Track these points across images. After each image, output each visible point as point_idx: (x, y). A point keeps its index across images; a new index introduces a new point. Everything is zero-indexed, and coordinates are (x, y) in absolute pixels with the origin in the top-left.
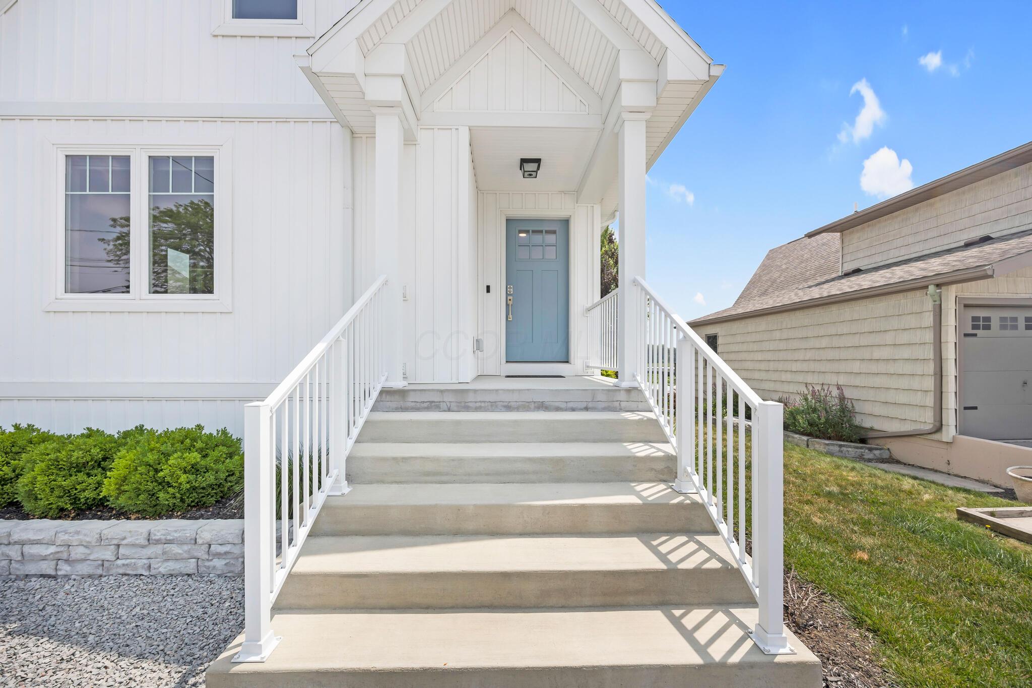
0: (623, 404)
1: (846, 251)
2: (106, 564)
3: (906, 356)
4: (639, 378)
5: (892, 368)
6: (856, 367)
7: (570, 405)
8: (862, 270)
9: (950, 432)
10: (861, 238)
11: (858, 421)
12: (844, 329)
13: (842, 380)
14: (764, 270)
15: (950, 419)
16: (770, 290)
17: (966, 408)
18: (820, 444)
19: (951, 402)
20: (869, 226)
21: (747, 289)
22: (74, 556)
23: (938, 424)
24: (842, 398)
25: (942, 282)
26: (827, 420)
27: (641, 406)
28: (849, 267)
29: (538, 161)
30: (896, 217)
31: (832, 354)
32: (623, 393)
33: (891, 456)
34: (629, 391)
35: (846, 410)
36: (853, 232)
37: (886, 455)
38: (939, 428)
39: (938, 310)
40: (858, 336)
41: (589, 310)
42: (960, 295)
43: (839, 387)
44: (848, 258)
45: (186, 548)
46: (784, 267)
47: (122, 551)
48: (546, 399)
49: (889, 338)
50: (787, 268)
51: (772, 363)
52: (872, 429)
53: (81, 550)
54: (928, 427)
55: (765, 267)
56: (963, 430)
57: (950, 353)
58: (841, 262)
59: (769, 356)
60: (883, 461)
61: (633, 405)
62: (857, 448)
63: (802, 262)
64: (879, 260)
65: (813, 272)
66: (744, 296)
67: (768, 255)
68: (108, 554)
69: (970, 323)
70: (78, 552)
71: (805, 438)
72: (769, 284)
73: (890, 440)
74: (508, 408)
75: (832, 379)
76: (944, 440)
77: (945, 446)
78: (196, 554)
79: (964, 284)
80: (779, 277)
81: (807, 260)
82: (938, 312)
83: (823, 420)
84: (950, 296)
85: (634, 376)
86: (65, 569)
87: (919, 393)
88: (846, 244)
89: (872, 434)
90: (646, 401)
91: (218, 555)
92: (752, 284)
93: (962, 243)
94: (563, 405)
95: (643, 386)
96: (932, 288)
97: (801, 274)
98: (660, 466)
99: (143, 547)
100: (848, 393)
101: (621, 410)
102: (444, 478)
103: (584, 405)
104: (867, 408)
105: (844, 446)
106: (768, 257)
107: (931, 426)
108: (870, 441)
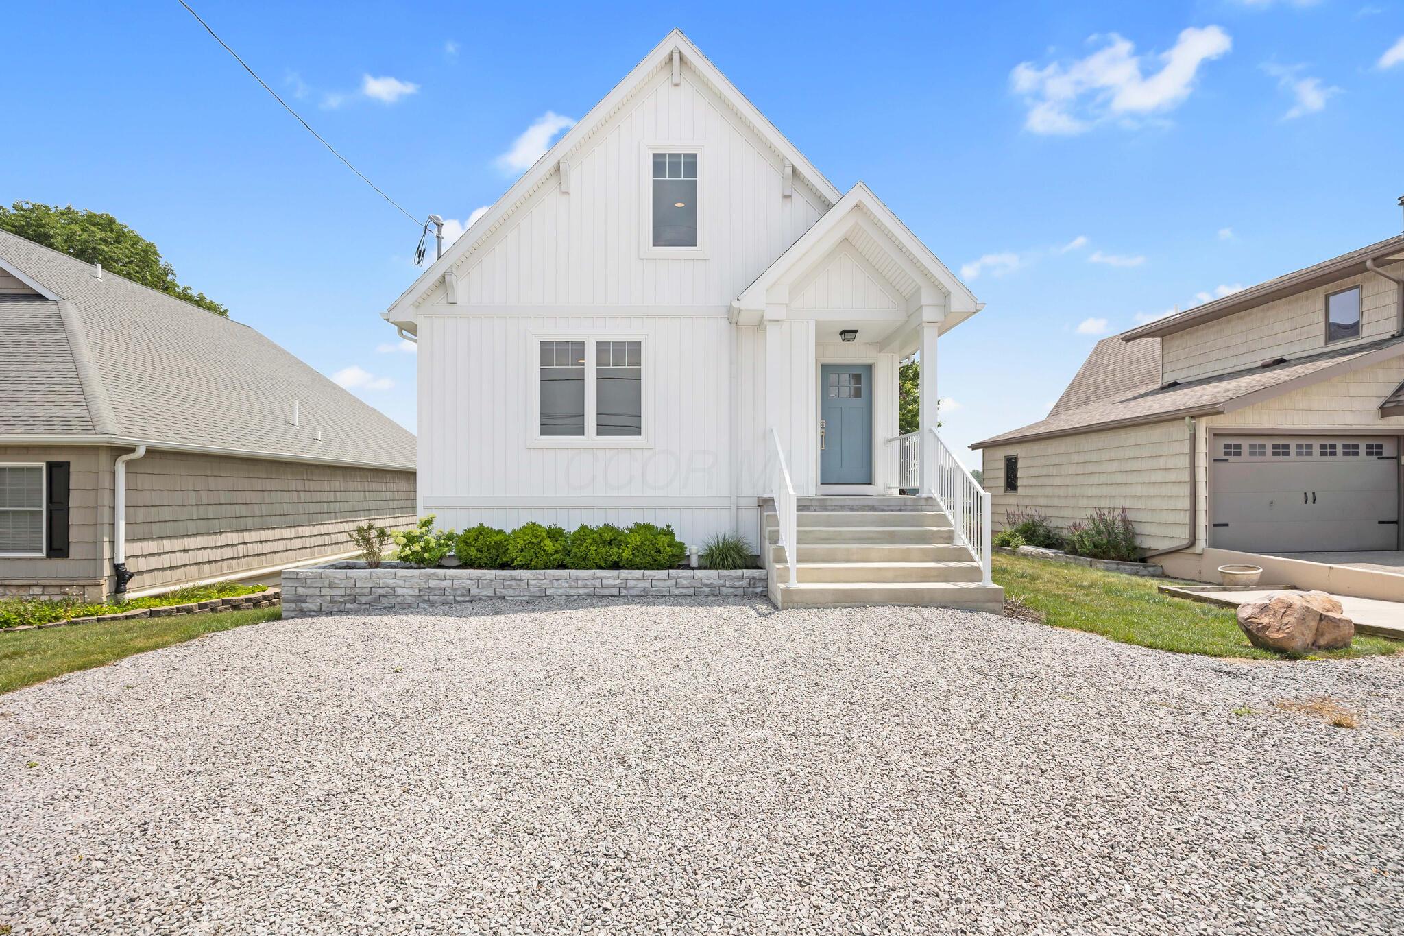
0: (924, 507)
1: (1166, 360)
2: (646, 590)
3: (1173, 479)
4: (933, 491)
5: (1164, 490)
6: (1138, 490)
7: (891, 508)
8: (1179, 384)
9: (1201, 544)
10: (1182, 346)
11: (1138, 542)
12: (1130, 453)
13: (1128, 504)
14: (1088, 369)
15: (1202, 534)
16: (1092, 398)
17: (1215, 525)
18: (1101, 563)
19: (1202, 520)
20: (1187, 333)
21: (1066, 395)
22: (628, 585)
23: (1192, 539)
24: (1125, 521)
25: (1196, 414)
26: (1109, 542)
27: (935, 508)
28: (1169, 379)
29: (856, 331)
30: (1213, 326)
31: (1120, 478)
32: (923, 500)
33: (1163, 573)
34: (927, 499)
35: (1129, 531)
36: (1172, 339)
37: (1159, 571)
38: (1193, 543)
39: (1192, 439)
40: (1140, 460)
41: (890, 441)
42: (1210, 425)
43: (1124, 510)
44: (1168, 367)
45: (688, 581)
46: (1112, 367)
47: (653, 582)
48: (876, 504)
49: (1162, 463)
50: (1115, 370)
51: (1070, 488)
52: (1150, 549)
53: (633, 582)
54: (1185, 542)
55: (1091, 366)
56: (1214, 543)
57: (1201, 476)
58: (1161, 372)
59: (1068, 481)
60: (1158, 576)
61: (930, 508)
62: (1132, 565)
63: (1131, 363)
64: (1196, 373)
65: (1140, 378)
66: (1062, 406)
67: (1096, 348)
68: (647, 584)
69: (1222, 450)
70: (631, 583)
71: (1089, 559)
72: (1092, 389)
73: (1163, 557)
74: (852, 509)
75: (1120, 503)
76: (1197, 552)
77: (1197, 558)
78: (694, 585)
79: (1214, 417)
80: (1105, 381)
81: (1137, 361)
82: (1193, 438)
83: (1105, 541)
84: (1203, 425)
85: (930, 490)
86: (624, 592)
87: (1182, 512)
88: (1166, 351)
89: (1149, 554)
90: (939, 506)
91: (706, 585)
92: (1074, 387)
93: (1260, 364)
94: (886, 508)
95: (936, 495)
96: (1187, 418)
97: (1129, 379)
98: (946, 535)
99: (665, 580)
100: (1131, 516)
101: (922, 511)
102: (832, 541)
103: (899, 508)
104: (1147, 529)
105: (1121, 564)
106: (1096, 352)
107: (1187, 541)
108: (1149, 561)
